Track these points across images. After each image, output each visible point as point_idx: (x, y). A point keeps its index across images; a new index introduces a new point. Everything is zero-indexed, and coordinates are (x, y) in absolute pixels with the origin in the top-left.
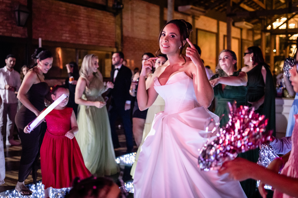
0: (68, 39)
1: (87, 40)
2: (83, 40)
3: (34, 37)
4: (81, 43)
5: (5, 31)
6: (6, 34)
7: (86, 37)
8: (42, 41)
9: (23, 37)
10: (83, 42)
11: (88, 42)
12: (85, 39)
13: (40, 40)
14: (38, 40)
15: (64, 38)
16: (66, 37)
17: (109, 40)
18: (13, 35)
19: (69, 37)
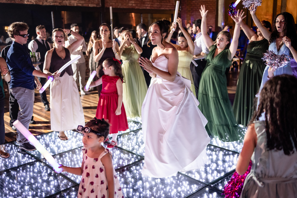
0: (134, 5)
1: (149, 6)
2: (147, 5)
3: (106, 6)
4: (145, 8)
5: (84, 2)
6: (85, 5)
7: (148, 3)
8: (113, 9)
9: (98, 6)
10: (146, 7)
11: (151, 7)
12: (148, 4)
13: (111, 8)
14: (109, 8)
15: (130, 5)
16: (132, 3)
17: (169, 4)
18: (90, 5)
19: (134, 3)
